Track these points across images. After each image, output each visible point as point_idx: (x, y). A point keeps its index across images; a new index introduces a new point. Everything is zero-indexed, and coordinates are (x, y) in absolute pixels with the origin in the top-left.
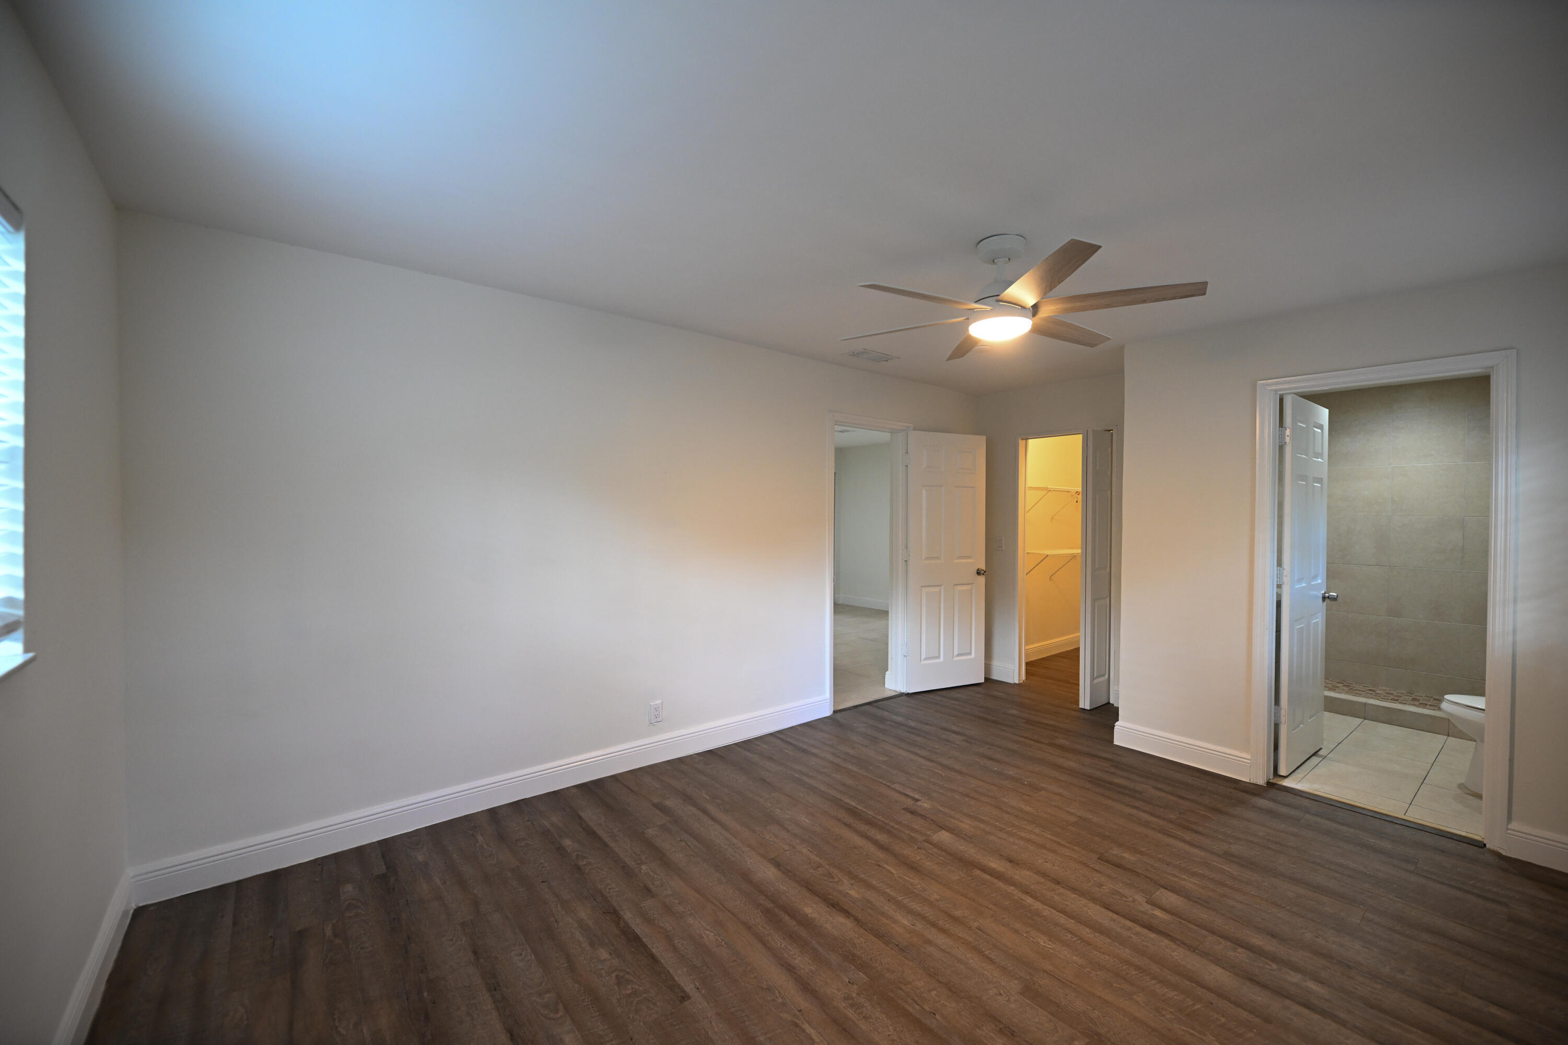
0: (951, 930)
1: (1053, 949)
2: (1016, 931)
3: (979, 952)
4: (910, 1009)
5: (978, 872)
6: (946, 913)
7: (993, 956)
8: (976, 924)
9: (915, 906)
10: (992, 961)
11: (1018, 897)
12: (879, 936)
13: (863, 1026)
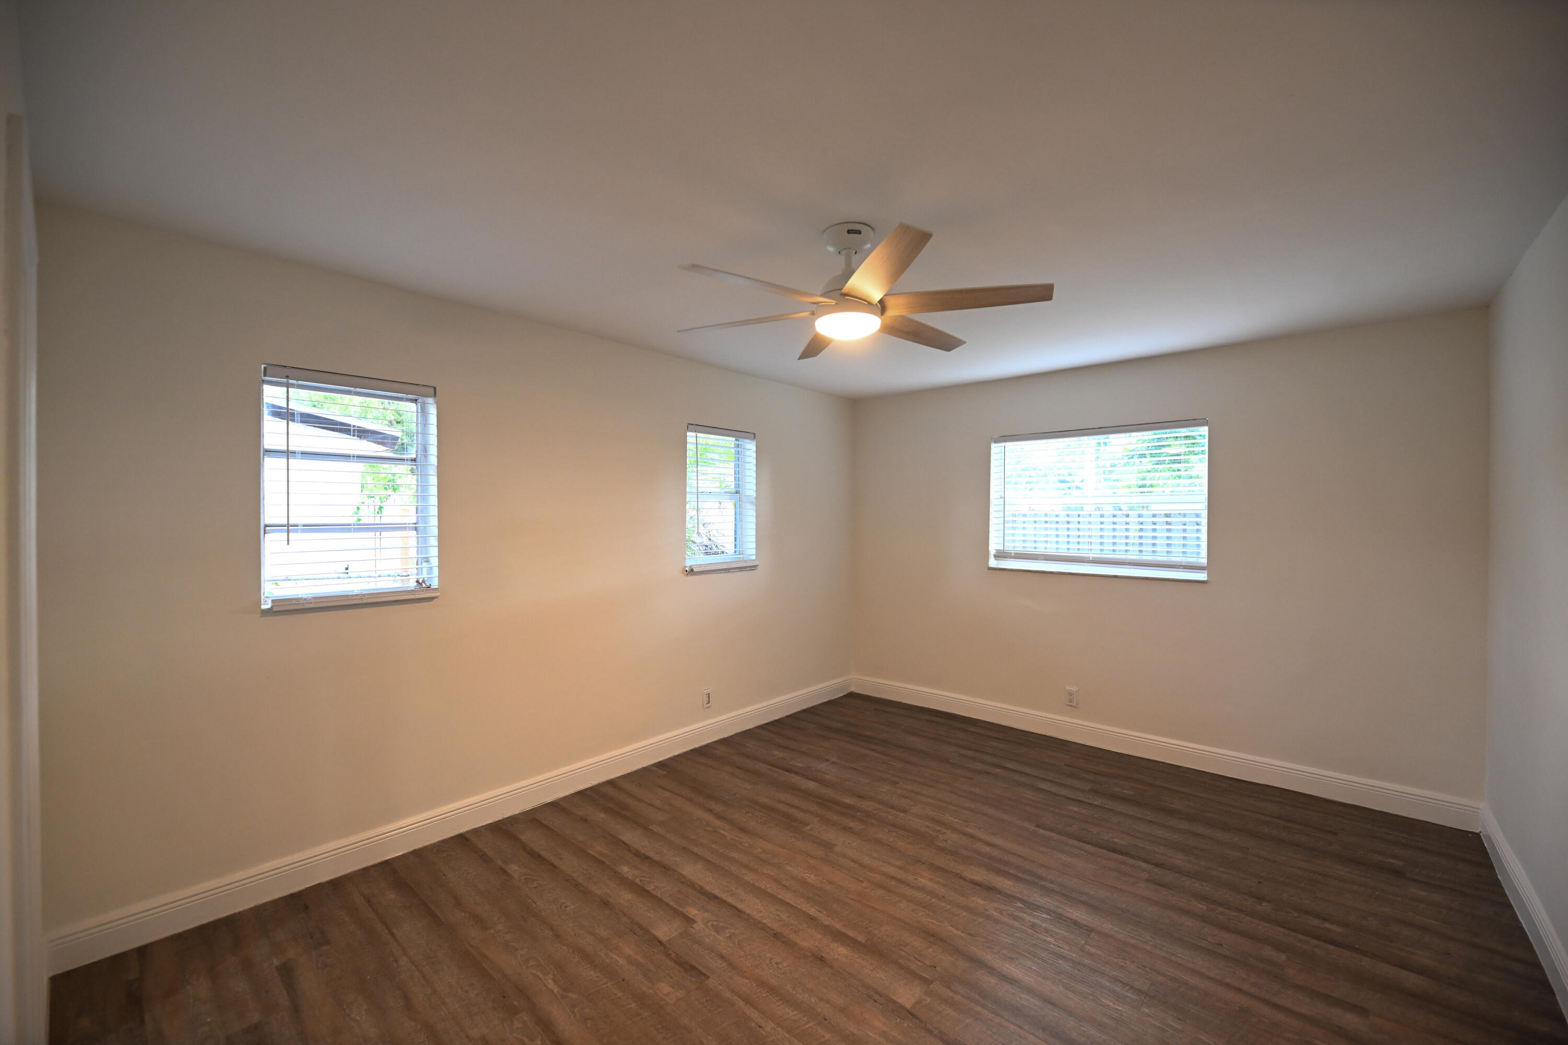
0: (884, 878)
1: (804, 873)
2: (831, 883)
3: (863, 866)
4: (903, 832)
5: (861, 938)
6: (890, 891)
7: (852, 864)
8: (864, 885)
9: (919, 895)
10: (853, 861)
11: (822, 913)
12: (939, 868)
13: (928, 824)
